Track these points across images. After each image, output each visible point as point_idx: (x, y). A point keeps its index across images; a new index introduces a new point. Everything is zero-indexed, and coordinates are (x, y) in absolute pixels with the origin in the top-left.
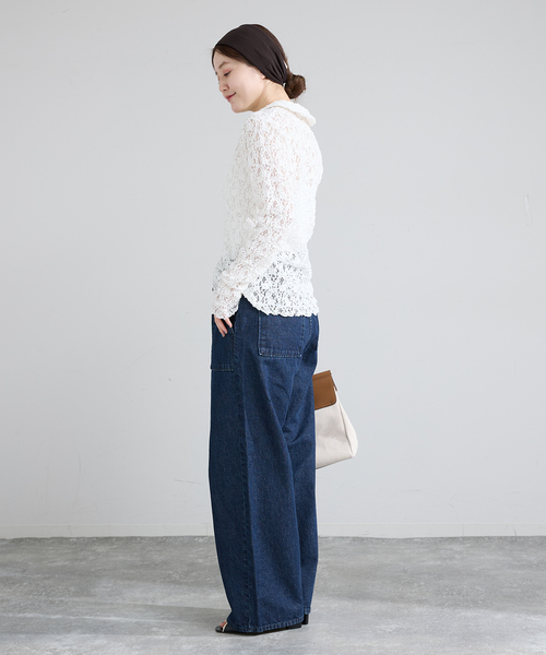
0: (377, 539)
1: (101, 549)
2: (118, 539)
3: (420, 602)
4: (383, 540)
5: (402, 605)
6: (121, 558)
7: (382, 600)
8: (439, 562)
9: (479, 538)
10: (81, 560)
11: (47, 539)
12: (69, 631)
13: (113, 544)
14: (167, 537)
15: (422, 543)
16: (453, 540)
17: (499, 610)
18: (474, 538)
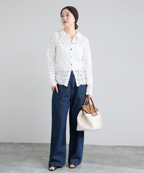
0: (98, 146)
1: (22, 146)
2: (27, 143)
3: (109, 164)
4: (99, 146)
5: (104, 165)
6: (27, 149)
7: (98, 163)
8: (114, 153)
9: (126, 146)
10: (16, 149)
11: (7, 143)
12: (11, 170)
13: (25, 145)
14: (40, 143)
15: (110, 147)
16: (119, 146)
17: (130, 167)
18: (124, 146)
